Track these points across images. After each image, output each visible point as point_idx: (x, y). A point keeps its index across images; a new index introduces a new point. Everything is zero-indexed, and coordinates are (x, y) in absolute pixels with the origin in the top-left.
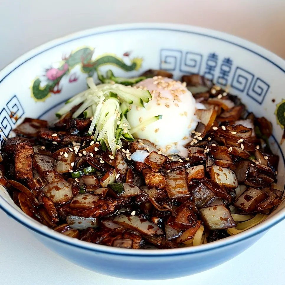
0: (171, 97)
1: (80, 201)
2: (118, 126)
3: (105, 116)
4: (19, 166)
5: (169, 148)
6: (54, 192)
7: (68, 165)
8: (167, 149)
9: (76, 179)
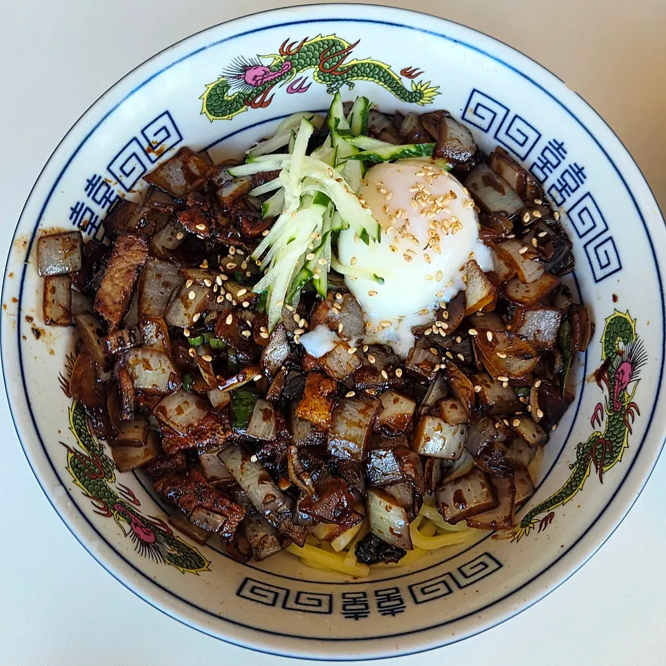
0: (424, 238)
1: (169, 415)
2: (307, 262)
3: (287, 241)
4: (107, 287)
5: (383, 328)
6: (139, 370)
7: (187, 317)
8: (381, 328)
9: (190, 350)
